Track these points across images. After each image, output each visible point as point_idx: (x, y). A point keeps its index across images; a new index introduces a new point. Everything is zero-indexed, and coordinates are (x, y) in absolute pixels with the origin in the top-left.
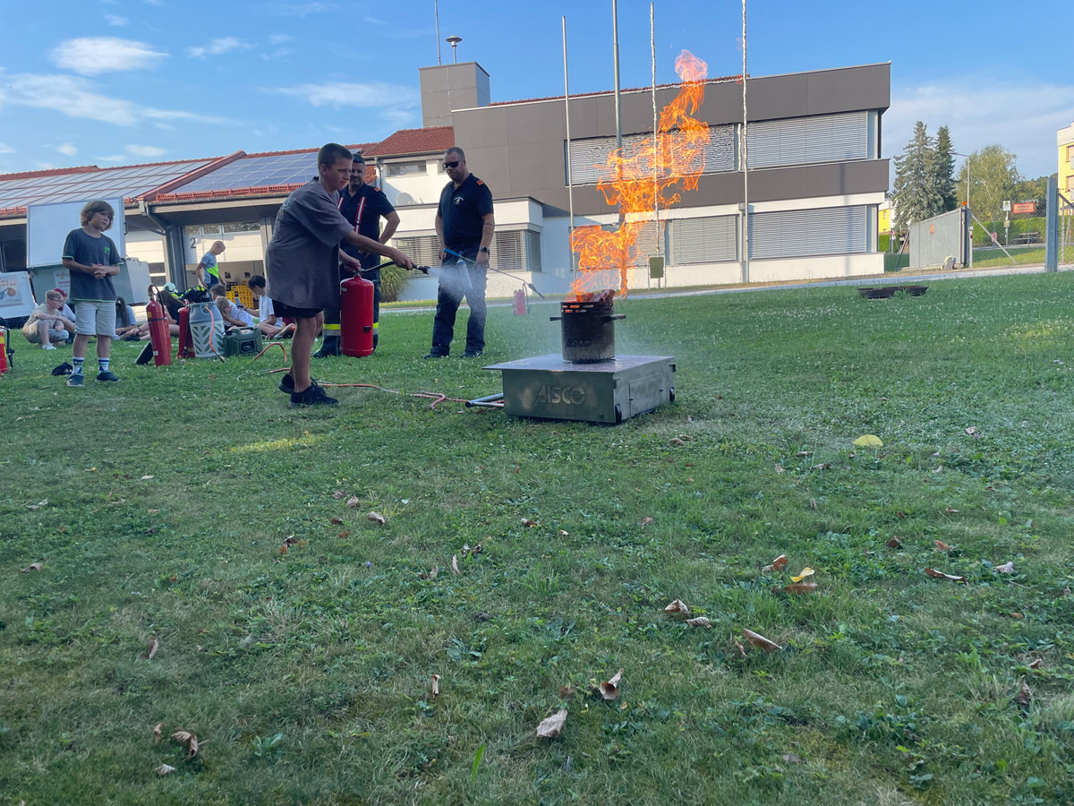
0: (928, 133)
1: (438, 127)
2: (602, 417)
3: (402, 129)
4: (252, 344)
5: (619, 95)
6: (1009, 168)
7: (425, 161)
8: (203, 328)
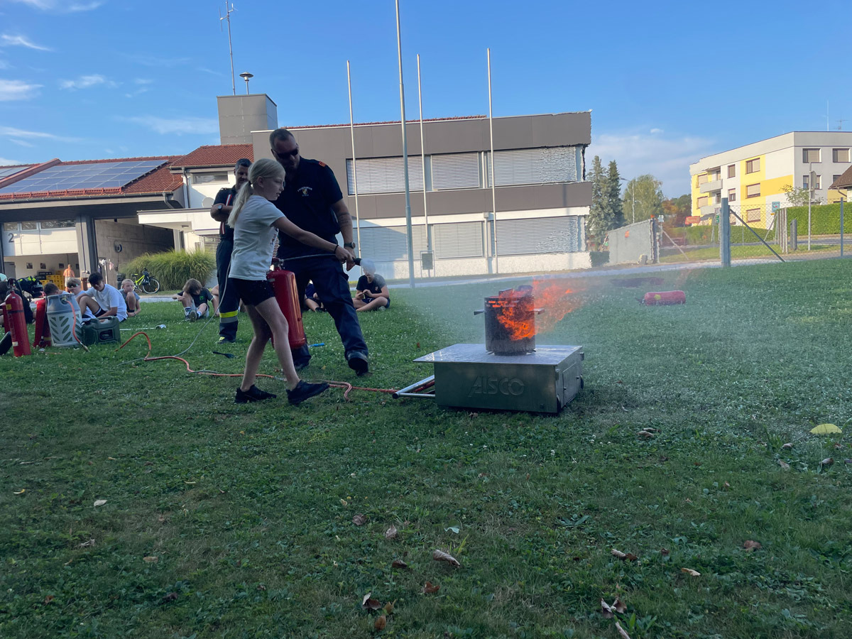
2: (543, 407)
3: (205, 145)
4: (110, 332)
6: (657, 192)
7: (226, 172)
8: (61, 318)
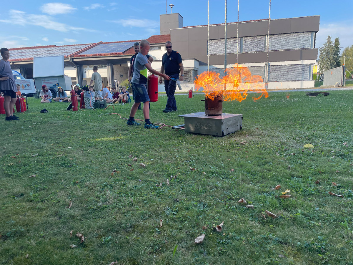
0: (331, 40)
1: (165, 35)
2: (217, 134)
4: (103, 105)
5: (226, 25)
7: (160, 46)
8: (88, 99)
